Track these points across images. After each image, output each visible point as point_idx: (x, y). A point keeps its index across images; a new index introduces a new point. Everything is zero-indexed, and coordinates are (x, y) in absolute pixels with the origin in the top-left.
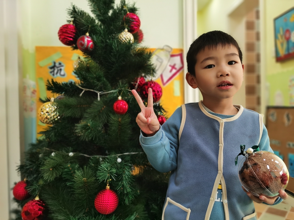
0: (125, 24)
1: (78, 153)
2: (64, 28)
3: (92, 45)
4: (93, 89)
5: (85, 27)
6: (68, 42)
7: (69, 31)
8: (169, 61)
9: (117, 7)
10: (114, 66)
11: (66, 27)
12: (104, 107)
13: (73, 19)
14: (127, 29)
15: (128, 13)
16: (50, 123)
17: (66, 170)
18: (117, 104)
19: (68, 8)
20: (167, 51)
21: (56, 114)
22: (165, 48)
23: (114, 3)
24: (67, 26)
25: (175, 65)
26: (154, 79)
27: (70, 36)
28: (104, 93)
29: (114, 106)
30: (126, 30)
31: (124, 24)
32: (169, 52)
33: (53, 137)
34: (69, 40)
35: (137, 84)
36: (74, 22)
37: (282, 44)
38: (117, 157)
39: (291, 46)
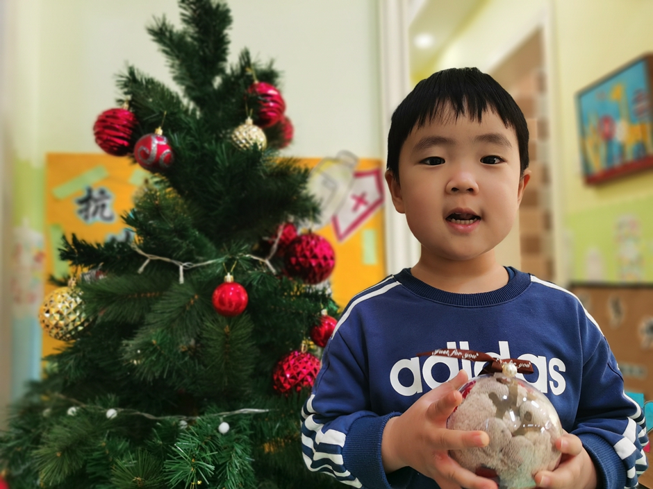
0: (247, 108)
1: (131, 410)
2: (107, 116)
3: (169, 156)
4: (170, 257)
5: (153, 116)
6: (115, 149)
7: (119, 125)
8: (351, 186)
9: (232, 69)
10: (221, 202)
11: (111, 114)
12: (193, 297)
13: (129, 97)
14: (252, 118)
15: (256, 82)
16: (64, 338)
17: (96, 455)
18: (220, 291)
19: (118, 73)
20: (346, 164)
21: (80, 317)
22: (343, 157)
23: (225, 60)
24: (114, 113)
25: (364, 195)
26: (315, 228)
27: (122, 134)
28: (195, 265)
29: (214, 297)
30: (249, 121)
31: (244, 107)
32: (351, 166)
33: (73, 371)
34: (117, 145)
35: (277, 241)
36: (130, 103)
37: (596, 147)
38: (221, 419)
39: (615, 151)
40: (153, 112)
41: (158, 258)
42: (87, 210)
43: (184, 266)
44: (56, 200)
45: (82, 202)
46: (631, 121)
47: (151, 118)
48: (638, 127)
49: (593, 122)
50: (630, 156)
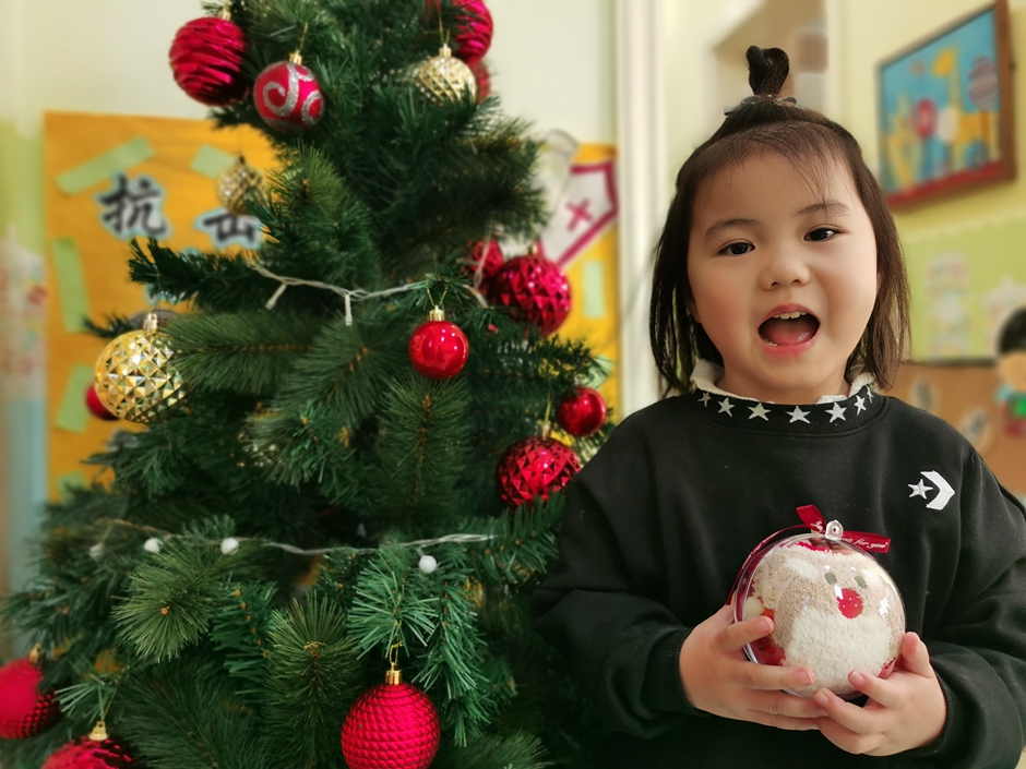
0: (441, 29)
2: (196, 29)
3: (317, 103)
4: (324, 280)
5: (285, 30)
7: (218, 45)
8: (565, 188)
10: (396, 192)
12: (361, 352)
14: (450, 46)
16: (143, 418)
20: (559, 151)
21: (171, 380)
22: (553, 139)
24: (209, 24)
25: (585, 204)
27: (222, 63)
28: (370, 295)
29: (414, 346)
30: (446, 50)
31: (438, 26)
32: (567, 155)
33: (157, 475)
34: (215, 82)
35: (481, 264)
37: (906, 149)
38: (419, 550)
39: (937, 155)
40: (285, 23)
41: (300, 282)
42: (118, 214)
43: (352, 296)
44: (65, 196)
45: (108, 200)
46: (964, 108)
47: (283, 34)
48: (975, 117)
49: (903, 109)
50: (960, 163)
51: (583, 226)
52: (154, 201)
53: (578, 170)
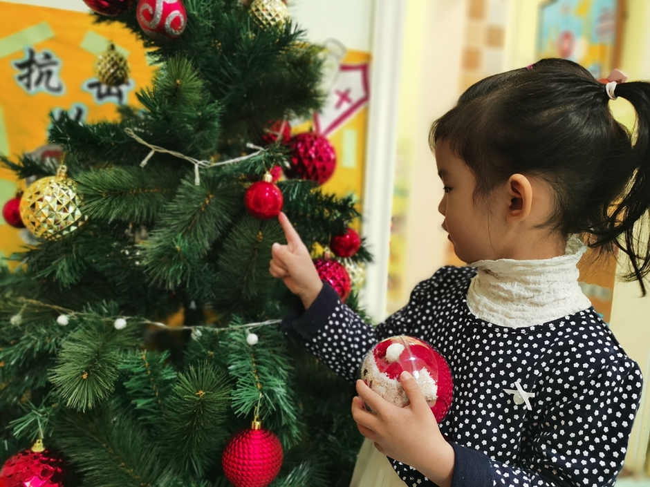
8: (335, 79)
12: (208, 197)
16: (53, 238)
20: (332, 54)
21: (73, 214)
22: (330, 45)
25: (348, 91)
28: (213, 165)
29: (248, 197)
32: (338, 57)
38: (248, 330)
41: (166, 151)
43: (200, 165)
45: (21, 66)
46: (592, 40)
49: (553, 36)
51: (345, 106)
52: (54, 69)
53: (345, 68)
